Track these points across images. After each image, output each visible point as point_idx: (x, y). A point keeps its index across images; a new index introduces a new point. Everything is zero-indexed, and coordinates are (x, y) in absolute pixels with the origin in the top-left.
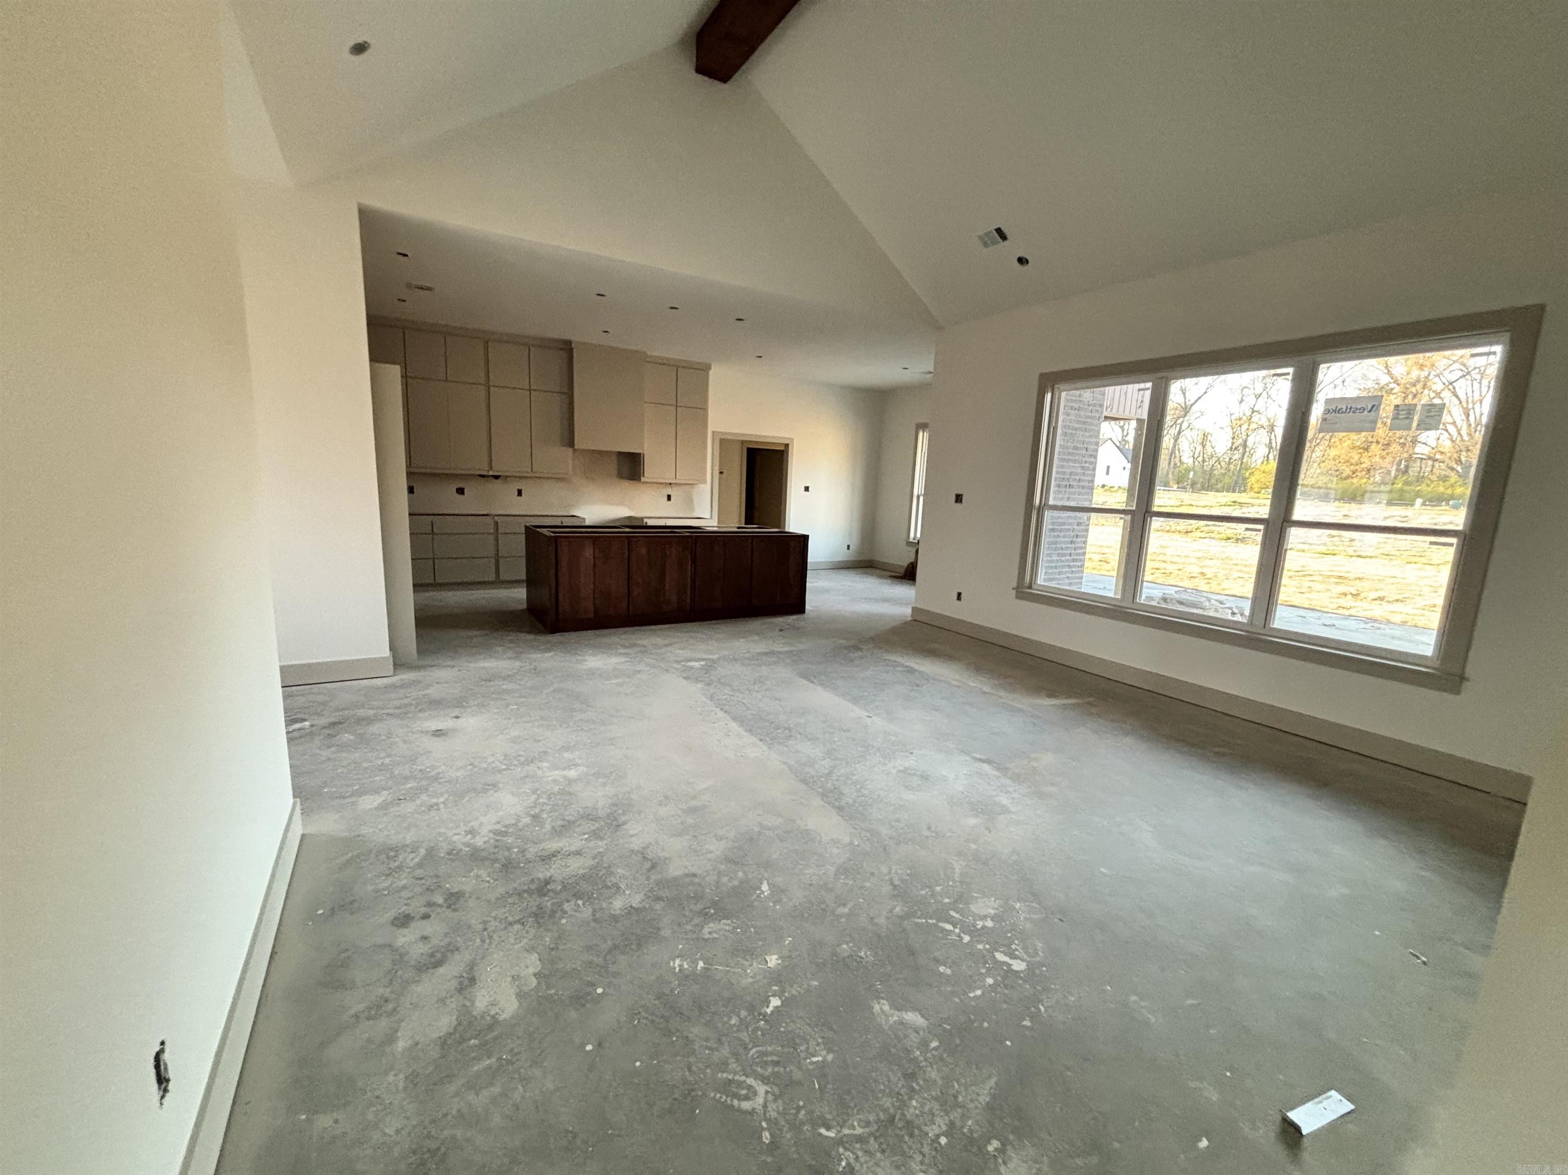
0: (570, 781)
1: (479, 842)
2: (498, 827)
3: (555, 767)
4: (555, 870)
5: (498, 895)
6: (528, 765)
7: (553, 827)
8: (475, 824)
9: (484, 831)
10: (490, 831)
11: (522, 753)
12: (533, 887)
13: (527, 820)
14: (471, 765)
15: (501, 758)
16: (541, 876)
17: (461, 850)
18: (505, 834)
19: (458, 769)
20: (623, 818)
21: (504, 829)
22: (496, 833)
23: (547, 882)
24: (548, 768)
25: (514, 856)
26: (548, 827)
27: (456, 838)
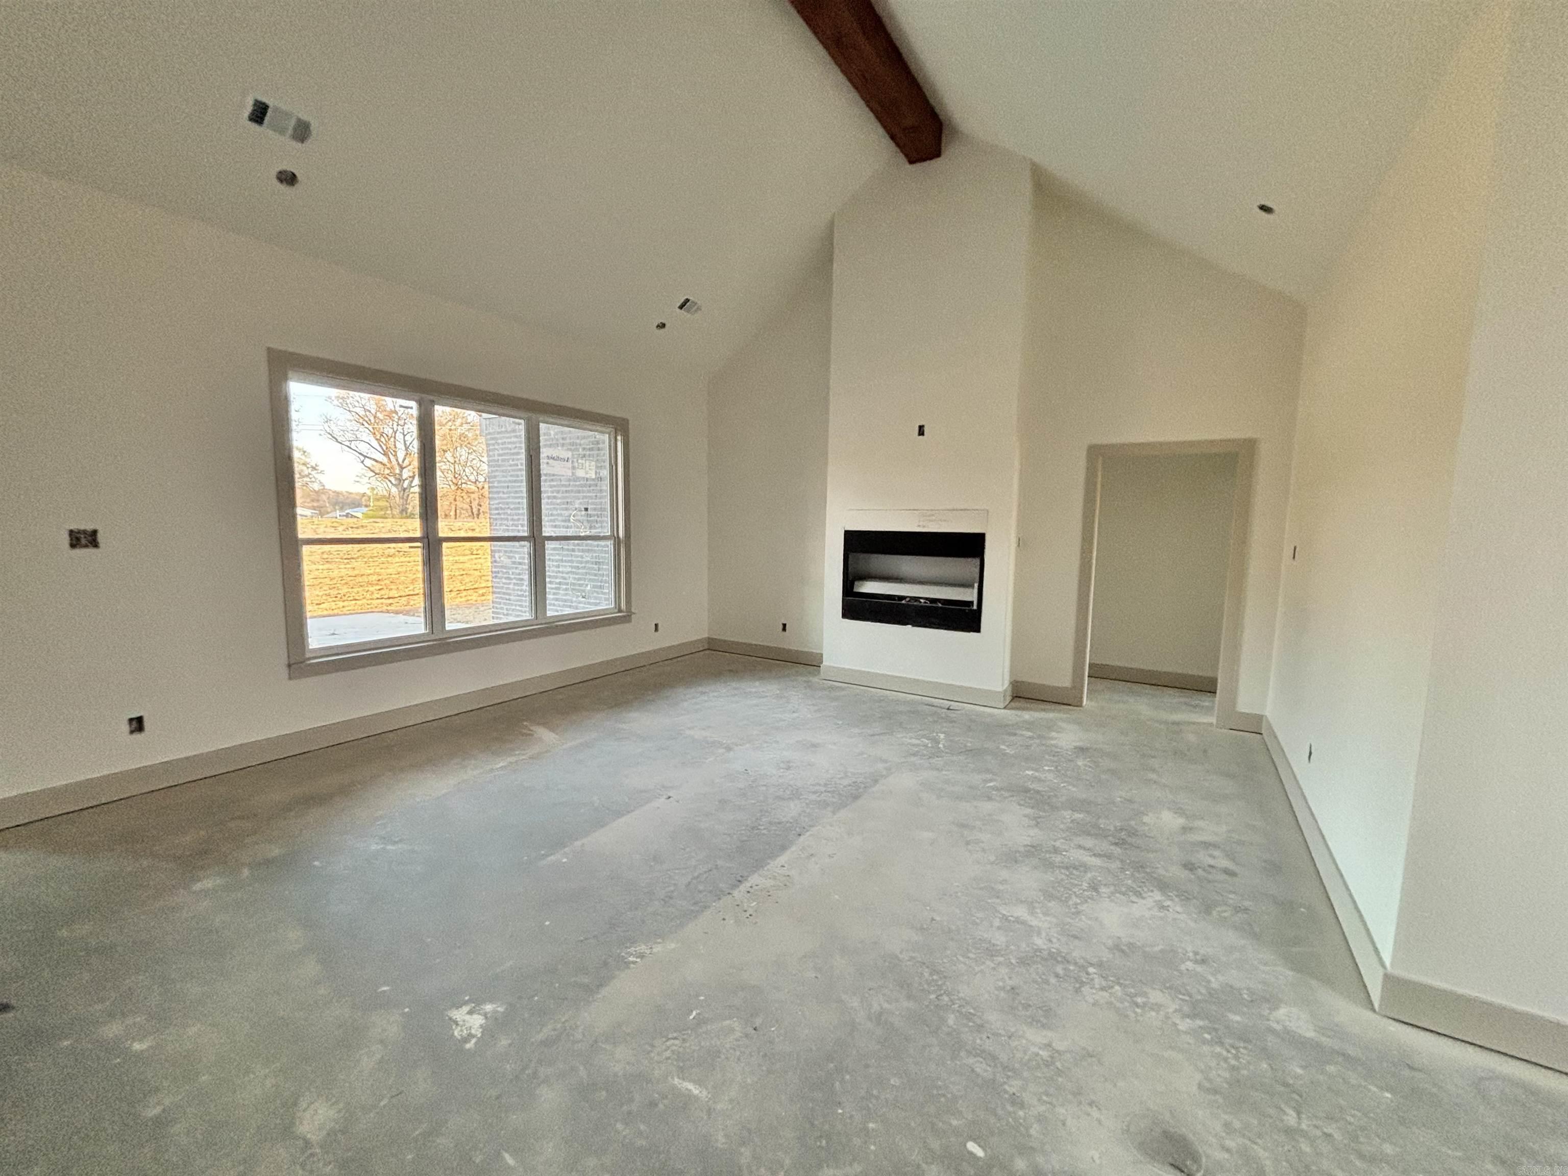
0: (1031, 906)
1: (1157, 896)
2: (1134, 898)
3: (1031, 930)
4: (1104, 846)
5: (1154, 854)
6: (1059, 952)
7: (1085, 872)
8: (1156, 912)
9: (1149, 902)
10: (1144, 898)
11: (1053, 980)
12: (1127, 846)
13: (1103, 890)
14: (1137, 1005)
15: (1086, 990)
16: (1119, 850)
17: (1176, 896)
18: (1130, 888)
19: (1157, 1007)
20: (1022, 849)
21: (1131, 894)
22: (1139, 895)
23: (1116, 844)
24: (1039, 934)
25: (1131, 870)
26: (1089, 875)
27: (1179, 909)
